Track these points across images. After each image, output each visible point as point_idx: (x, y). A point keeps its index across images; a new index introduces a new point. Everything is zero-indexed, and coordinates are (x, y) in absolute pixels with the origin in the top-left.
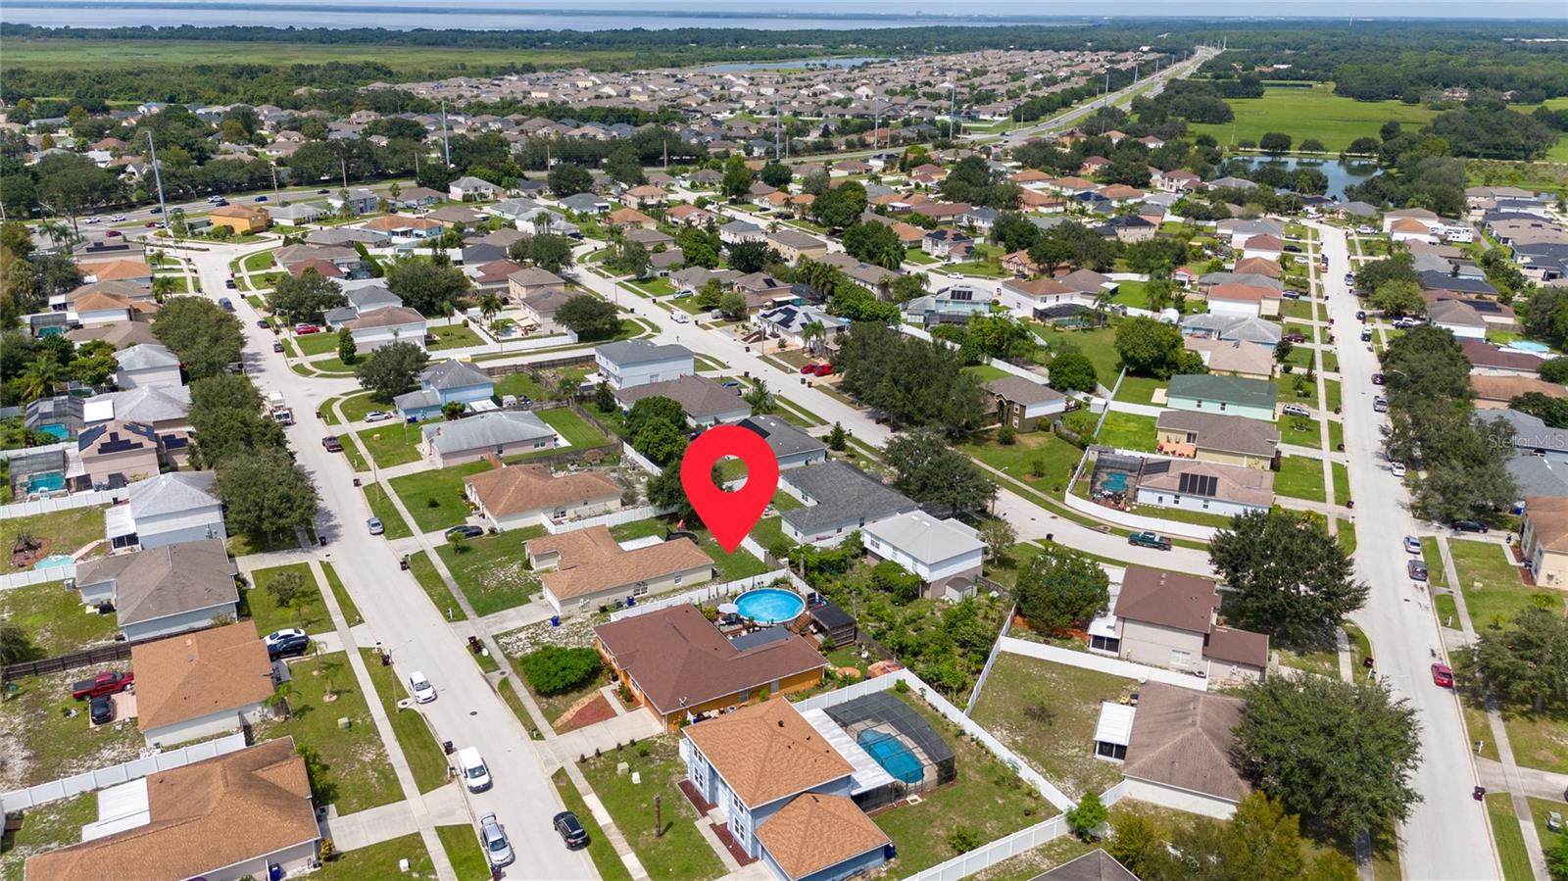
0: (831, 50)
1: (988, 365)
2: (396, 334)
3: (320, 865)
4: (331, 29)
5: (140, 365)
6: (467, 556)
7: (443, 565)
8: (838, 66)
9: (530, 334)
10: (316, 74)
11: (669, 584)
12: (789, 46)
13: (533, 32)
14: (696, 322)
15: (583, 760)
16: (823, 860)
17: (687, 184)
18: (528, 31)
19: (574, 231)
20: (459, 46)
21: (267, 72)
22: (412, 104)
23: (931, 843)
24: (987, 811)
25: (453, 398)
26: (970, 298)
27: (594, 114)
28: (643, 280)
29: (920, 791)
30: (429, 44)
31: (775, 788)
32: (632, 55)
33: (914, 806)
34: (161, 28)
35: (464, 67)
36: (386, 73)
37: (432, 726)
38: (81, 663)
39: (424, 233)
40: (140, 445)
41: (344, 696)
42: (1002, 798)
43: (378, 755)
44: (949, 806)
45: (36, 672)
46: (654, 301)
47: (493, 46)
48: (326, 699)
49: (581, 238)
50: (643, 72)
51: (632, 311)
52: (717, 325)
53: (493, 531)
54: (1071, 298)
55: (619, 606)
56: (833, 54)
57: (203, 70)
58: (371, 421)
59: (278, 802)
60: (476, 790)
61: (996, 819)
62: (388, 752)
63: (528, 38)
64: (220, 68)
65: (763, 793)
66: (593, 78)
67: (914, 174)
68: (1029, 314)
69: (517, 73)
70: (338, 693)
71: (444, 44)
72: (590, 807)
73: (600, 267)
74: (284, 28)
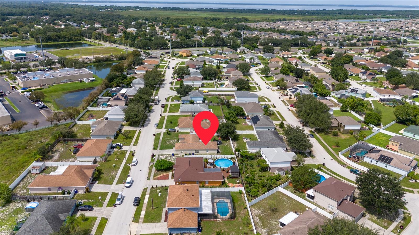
0: (383, 16)
1: (350, 112)
2: (193, 83)
3: (85, 192)
4: (243, 9)
5: (137, 83)
6: (169, 136)
7: (162, 137)
8: (381, 21)
9: (227, 87)
10: (230, 20)
11: (205, 152)
12: (369, 15)
13: (294, 10)
14: (272, 89)
15: (153, 187)
16: (177, 226)
17: (302, 52)
18: (293, 10)
19: (260, 63)
20: (272, 14)
21: (219, 19)
22: (246, 28)
23: (213, 232)
24: (235, 229)
25: (193, 99)
26: (357, 92)
27: (291, 32)
28: (267, 77)
29: (222, 219)
30: (265, 13)
31: (176, 205)
32: (317, 17)
33: (218, 222)
34: (206, 9)
35: (268, 19)
36: (247, 20)
37: (130, 171)
38: (81, 141)
39: (223, 60)
40: (122, 99)
41: (119, 160)
42: (242, 227)
43: (115, 174)
44: (226, 225)
45: (72, 141)
46: (266, 82)
47: (281, 14)
48: (115, 160)
49: (261, 64)
50: (316, 22)
51: (257, 84)
52: (277, 90)
53: (178, 131)
54: (395, 96)
55: (190, 154)
56: (383, 17)
57: (206, 18)
58: (175, 102)
59: (83, 177)
60: (127, 187)
61: (236, 232)
62: (117, 174)
63: (291, 12)
64: (209, 18)
65: (172, 205)
66: (300, 23)
67: (376, 54)
68: (378, 99)
69: (281, 21)
70: (119, 159)
71: (268, 13)
72: (145, 198)
73: (259, 72)
74: (232, 9)
